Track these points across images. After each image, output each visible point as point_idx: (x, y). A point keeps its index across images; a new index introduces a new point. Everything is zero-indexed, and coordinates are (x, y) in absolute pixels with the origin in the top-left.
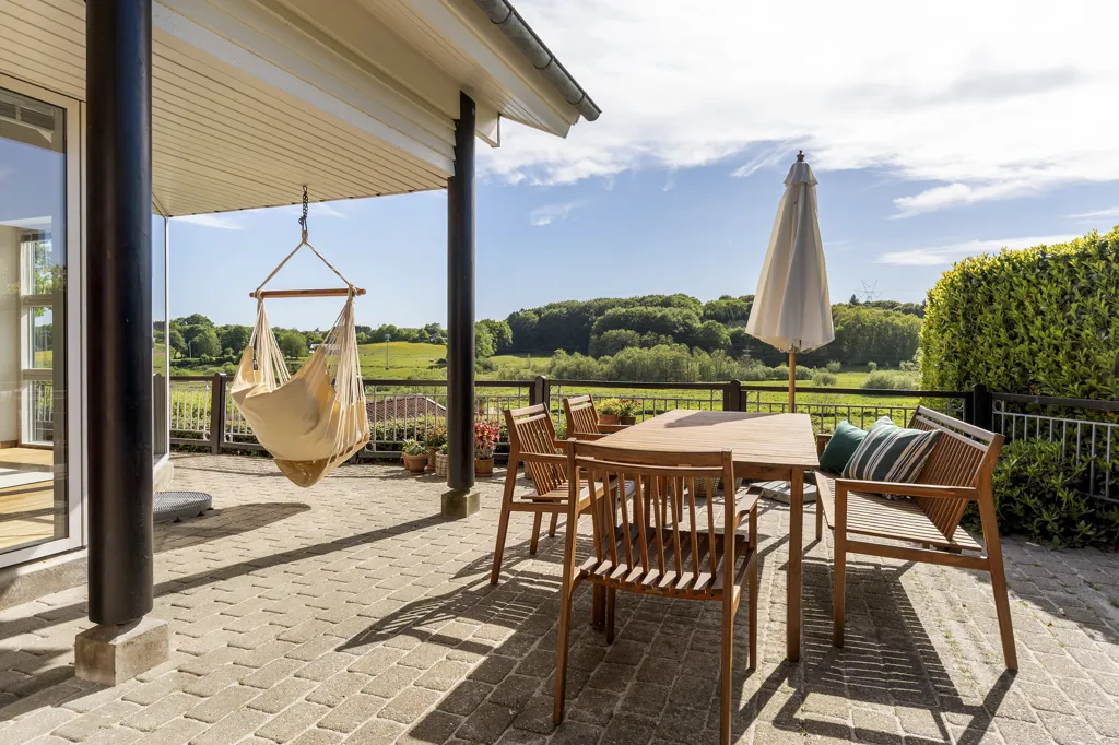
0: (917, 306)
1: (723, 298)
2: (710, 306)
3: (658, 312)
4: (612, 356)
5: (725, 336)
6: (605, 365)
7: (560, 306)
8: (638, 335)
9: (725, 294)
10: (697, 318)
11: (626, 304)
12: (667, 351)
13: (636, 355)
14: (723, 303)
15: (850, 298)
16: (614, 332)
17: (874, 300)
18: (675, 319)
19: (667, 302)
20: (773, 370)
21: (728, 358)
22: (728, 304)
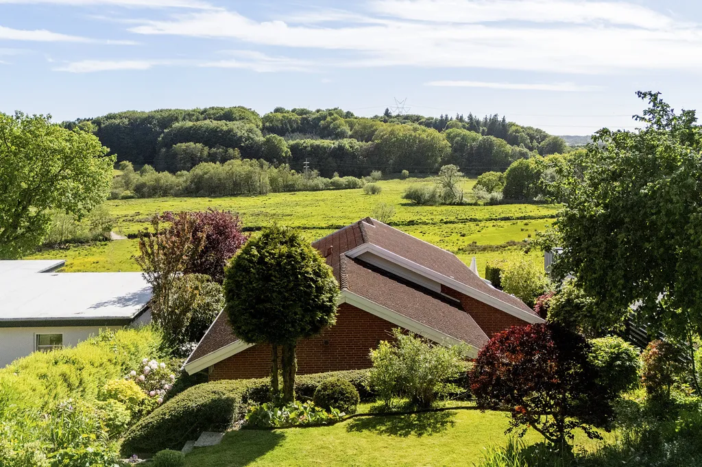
0: (436, 120)
1: (277, 110)
2: (267, 118)
3: (223, 125)
4: (188, 171)
5: (285, 149)
6: (183, 178)
7: (121, 116)
8: (206, 149)
9: (279, 106)
10: (259, 132)
11: (189, 115)
12: (239, 166)
13: (212, 171)
14: (279, 116)
15: (384, 111)
16: (183, 145)
17: (404, 113)
18: (239, 134)
19: (228, 116)
20: (330, 181)
21: (293, 171)
22: (284, 117)
